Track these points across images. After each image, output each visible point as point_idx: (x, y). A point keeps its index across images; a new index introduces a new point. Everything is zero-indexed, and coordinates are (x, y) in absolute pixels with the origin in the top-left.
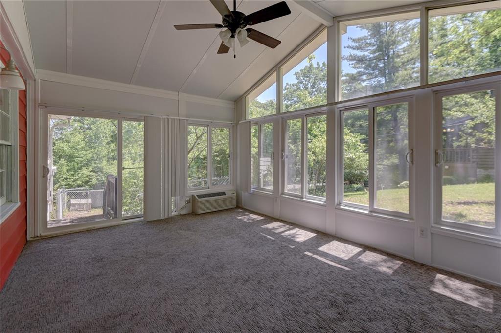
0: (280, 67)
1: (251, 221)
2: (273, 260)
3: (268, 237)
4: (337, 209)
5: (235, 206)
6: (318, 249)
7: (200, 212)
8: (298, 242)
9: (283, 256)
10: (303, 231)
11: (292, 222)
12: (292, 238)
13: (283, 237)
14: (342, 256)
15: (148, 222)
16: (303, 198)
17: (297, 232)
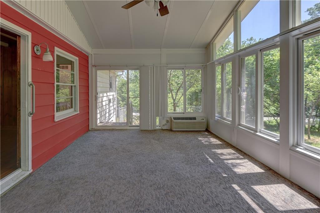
0: (237, 11)
1: (207, 143)
2: (196, 181)
3: (210, 160)
4: (292, 150)
5: (205, 130)
6: (252, 186)
7: (175, 130)
8: (235, 173)
9: (207, 180)
10: (251, 163)
11: (245, 152)
12: (232, 167)
13: (224, 164)
14: (277, 204)
15: (141, 130)
16: (257, 132)
17: (243, 163)
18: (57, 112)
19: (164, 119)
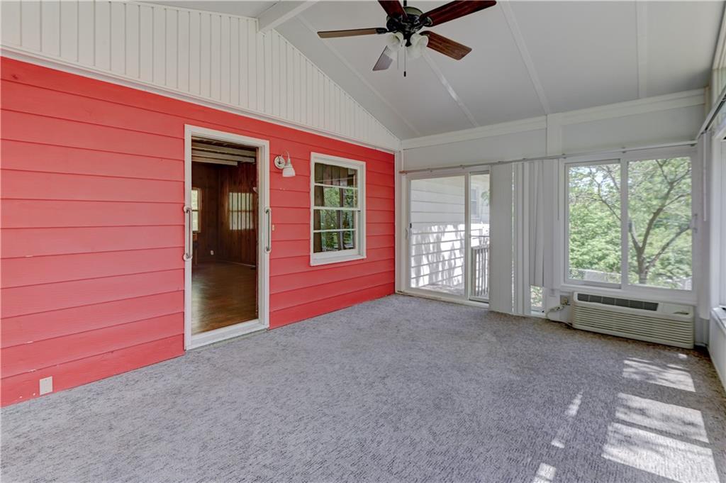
3: (575, 407)
18: (314, 252)
19: (553, 293)
